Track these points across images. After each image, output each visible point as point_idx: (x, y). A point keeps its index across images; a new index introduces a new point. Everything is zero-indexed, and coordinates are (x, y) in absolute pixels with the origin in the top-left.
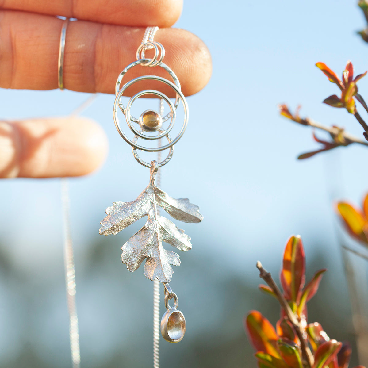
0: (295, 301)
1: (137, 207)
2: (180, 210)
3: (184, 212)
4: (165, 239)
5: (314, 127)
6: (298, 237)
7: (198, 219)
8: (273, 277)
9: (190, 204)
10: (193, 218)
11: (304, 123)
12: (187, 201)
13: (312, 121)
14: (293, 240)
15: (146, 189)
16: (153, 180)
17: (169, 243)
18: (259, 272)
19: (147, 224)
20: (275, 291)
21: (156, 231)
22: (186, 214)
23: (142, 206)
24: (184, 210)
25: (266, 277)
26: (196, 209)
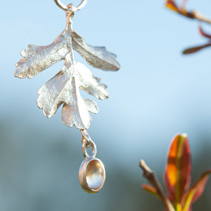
0: (180, 202)
1: (53, 51)
2: (97, 57)
3: (101, 59)
4: (82, 86)
5: (201, 20)
6: (184, 135)
7: (116, 67)
8: (156, 178)
9: (107, 52)
10: (110, 66)
11: (191, 16)
12: (104, 49)
13: (199, 14)
14: (179, 139)
15: (63, 32)
16: (70, 23)
17: (86, 91)
18: (142, 172)
19: (64, 68)
20: (159, 192)
21: (73, 76)
22: (104, 61)
23: (58, 50)
24: (100, 57)
25: (150, 177)
26: (114, 57)
